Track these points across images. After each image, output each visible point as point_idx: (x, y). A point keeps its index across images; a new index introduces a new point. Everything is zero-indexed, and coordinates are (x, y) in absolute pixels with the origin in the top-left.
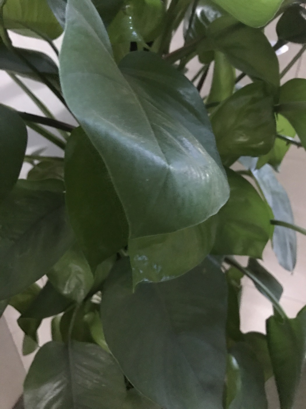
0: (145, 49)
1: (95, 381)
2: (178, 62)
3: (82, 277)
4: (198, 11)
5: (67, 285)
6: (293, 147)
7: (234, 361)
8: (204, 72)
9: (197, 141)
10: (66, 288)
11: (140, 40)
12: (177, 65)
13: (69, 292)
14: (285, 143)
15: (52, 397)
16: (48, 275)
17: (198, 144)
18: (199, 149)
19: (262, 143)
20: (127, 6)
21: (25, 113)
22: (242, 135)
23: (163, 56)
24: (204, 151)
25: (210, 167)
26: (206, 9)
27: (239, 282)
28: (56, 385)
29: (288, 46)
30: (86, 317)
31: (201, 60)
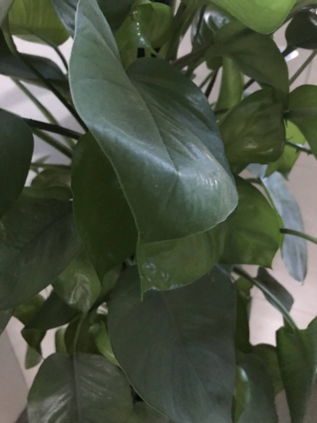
0: (153, 56)
1: (101, 394)
2: (186, 68)
3: (88, 287)
4: (206, 17)
5: (72, 295)
6: (303, 155)
7: (244, 374)
8: (213, 78)
9: (205, 148)
10: (72, 298)
11: (148, 46)
12: (184, 71)
13: (75, 302)
14: (295, 150)
15: (56, 410)
16: (53, 285)
17: (207, 151)
18: (208, 156)
19: (271, 150)
20: (134, 13)
21: (31, 120)
22: (251, 142)
23: (171, 62)
24: (212, 158)
25: (219, 174)
26: (214, 15)
27: (248, 293)
28: (61, 398)
29: (298, 51)
30: (92, 328)
31: (209, 66)
